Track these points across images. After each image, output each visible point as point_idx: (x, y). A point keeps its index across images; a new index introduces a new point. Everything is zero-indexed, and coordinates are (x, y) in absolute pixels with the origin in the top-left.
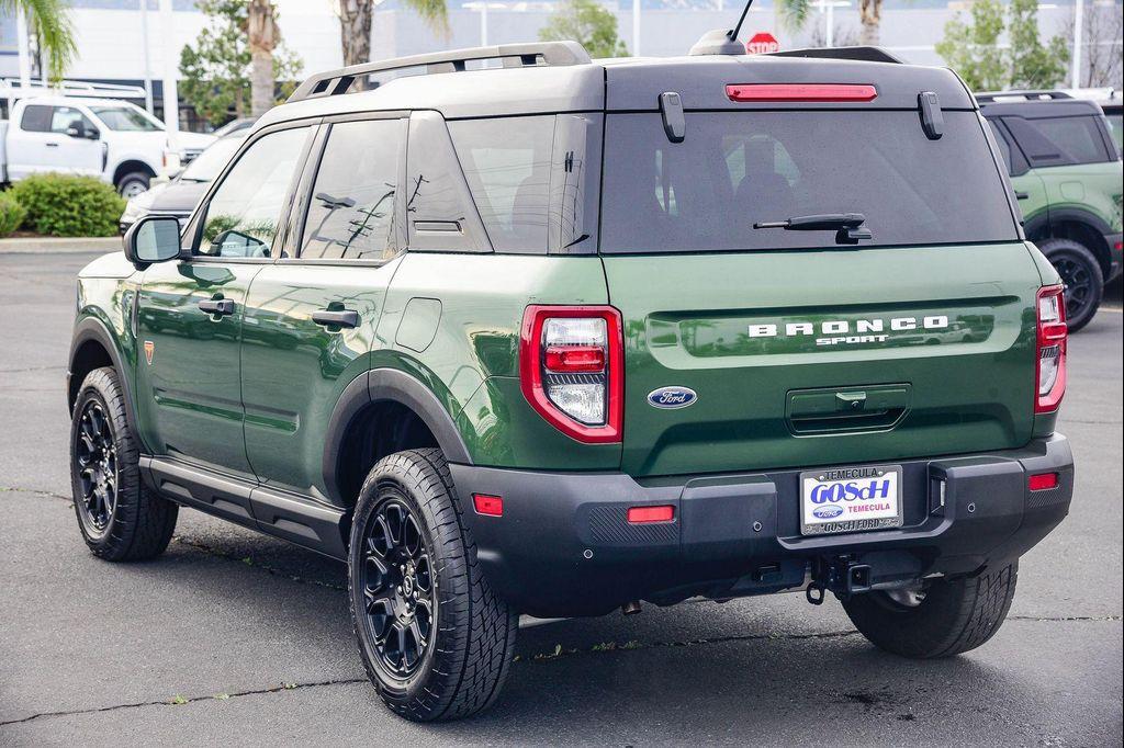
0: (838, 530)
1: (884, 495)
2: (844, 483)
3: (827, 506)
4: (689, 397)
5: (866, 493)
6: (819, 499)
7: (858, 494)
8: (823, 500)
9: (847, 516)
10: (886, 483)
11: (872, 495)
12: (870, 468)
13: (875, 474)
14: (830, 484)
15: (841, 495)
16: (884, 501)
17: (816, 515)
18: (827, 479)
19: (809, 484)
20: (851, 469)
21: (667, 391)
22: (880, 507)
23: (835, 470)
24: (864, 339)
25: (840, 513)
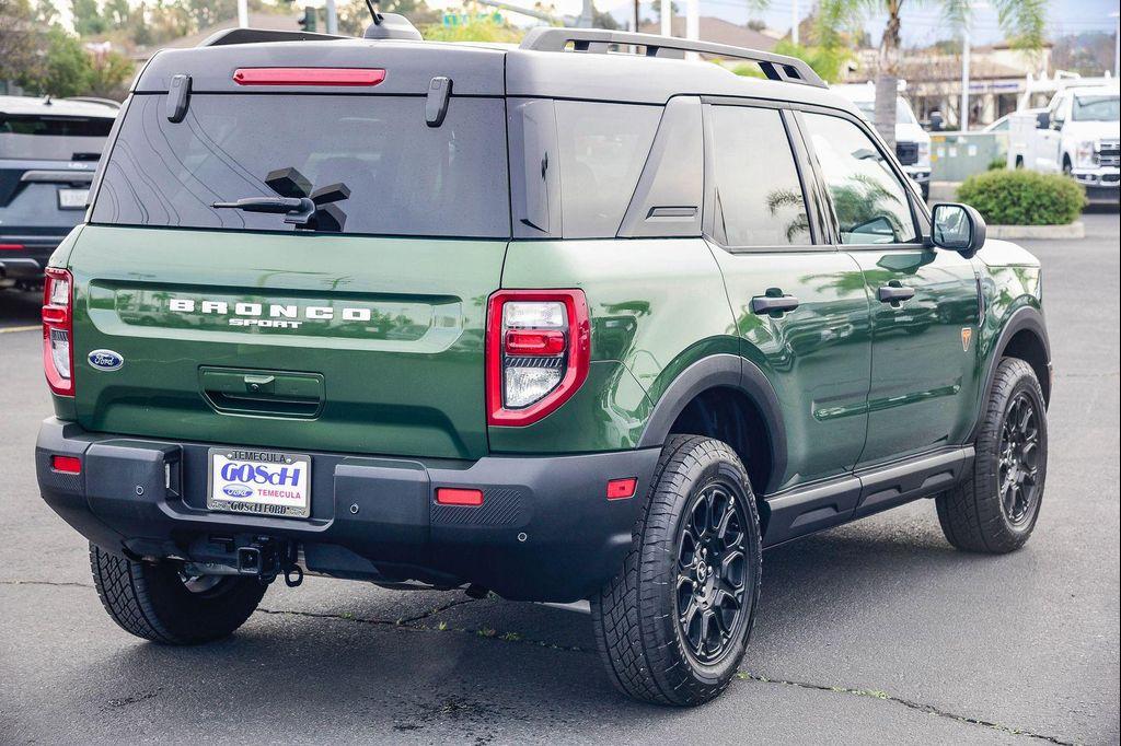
0: (244, 510)
1: (295, 483)
2: (255, 465)
3: (236, 485)
4: (116, 362)
5: (276, 479)
6: (229, 476)
7: (269, 478)
8: (233, 479)
9: (256, 498)
10: (297, 472)
11: (282, 482)
12: (278, 454)
13: (282, 461)
14: (240, 464)
15: (251, 476)
16: (294, 490)
17: (226, 491)
18: (235, 457)
19: (219, 460)
20: (258, 452)
21: (100, 353)
22: (290, 495)
23: (243, 451)
24: (276, 324)
25: (249, 494)
